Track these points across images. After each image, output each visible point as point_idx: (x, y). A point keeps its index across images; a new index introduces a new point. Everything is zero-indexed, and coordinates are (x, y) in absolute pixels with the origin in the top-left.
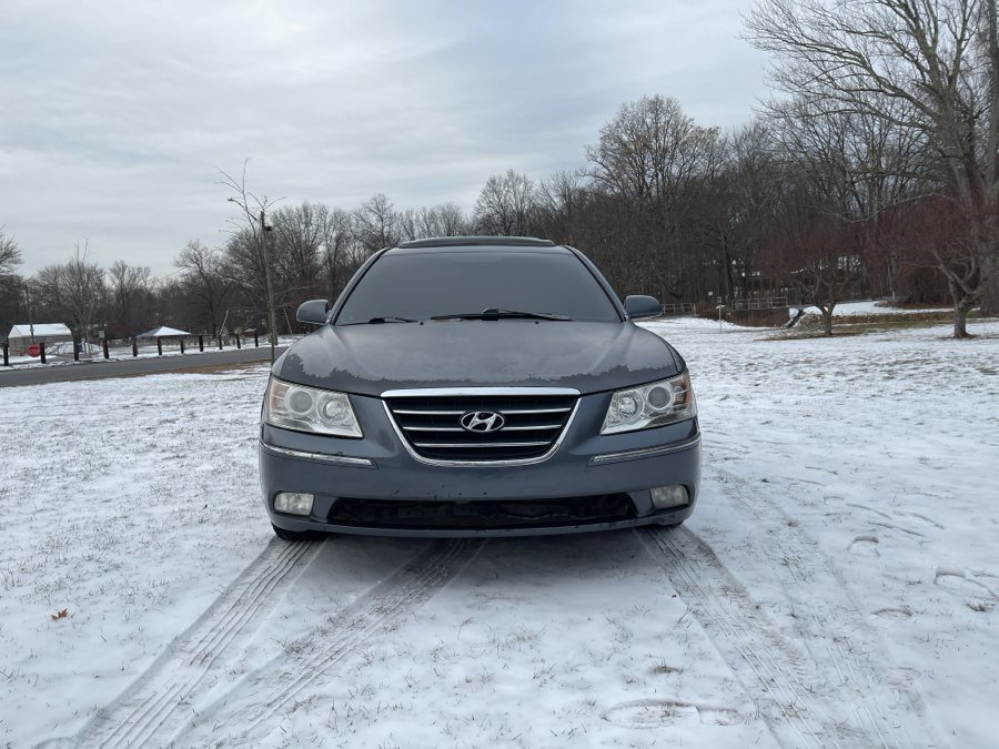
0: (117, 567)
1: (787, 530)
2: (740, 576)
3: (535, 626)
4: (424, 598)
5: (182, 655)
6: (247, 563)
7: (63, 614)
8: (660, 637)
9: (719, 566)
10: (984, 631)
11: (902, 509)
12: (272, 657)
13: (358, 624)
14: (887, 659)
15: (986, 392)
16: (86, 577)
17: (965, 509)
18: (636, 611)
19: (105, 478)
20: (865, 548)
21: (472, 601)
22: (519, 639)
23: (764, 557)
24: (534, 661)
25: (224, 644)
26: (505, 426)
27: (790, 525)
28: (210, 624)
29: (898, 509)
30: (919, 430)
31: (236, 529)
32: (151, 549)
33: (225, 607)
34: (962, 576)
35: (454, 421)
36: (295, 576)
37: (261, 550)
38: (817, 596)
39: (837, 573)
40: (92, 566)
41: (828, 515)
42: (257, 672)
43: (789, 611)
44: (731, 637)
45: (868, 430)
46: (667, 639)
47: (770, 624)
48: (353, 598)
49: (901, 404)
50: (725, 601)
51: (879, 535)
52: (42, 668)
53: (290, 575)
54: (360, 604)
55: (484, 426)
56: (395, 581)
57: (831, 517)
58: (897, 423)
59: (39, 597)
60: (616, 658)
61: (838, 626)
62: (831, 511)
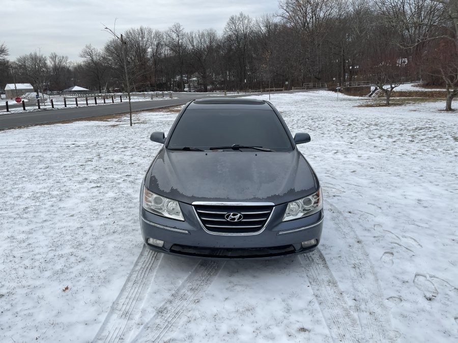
0: (84, 259)
1: (357, 245)
2: (336, 275)
3: (253, 302)
4: (209, 282)
5: (117, 311)
6: (136, 259)
7: (67, 288)
8: (302, 310)
9: (327, 267)
10: (429, 312)
11: (407, 234)
12: (152, 315)
13: (183, 297)
14: (389, 325)
15: (453, 155)
16: (72, 265)
17: (432, 235)
18: (293, 295)
19: (68, 199)
20: (387, 258)
21: (228, 286)
22: (247, 310)
23: (346, 264)
24: (253, 322)
25: (133, 306)
26: (243, 219)
27: (358, 242)
28: (126, 294)
29: (404, 234)
30: (420, 180)
31: (129, 237)
32: (95, 249)
33: (130, 284)
34: (426, 277)
35: (222, 216)
36: (156, 267)
37: (140, 250)
38: (365, 287)
39: (375, 274)
40: (73, 259)
41: (375, 237)
42: (147, 324)
43: (353, 297)
44: (330, 310)
45: (397, 179)
46: (305, 312)
47: (345, 303)
48: (180, 282)
49: (414, 161)
50: (328, 288)
51: (394, 251)
52: (64, 319)
53: (154, 266)
54: (183, 286)
55: (234, 219)
56: (196, 271)
57: (376, 239)
58: (411, 175)
59: (55, 277)
60: (285, 322)
61: (372, 306)
62: (376, 235)
